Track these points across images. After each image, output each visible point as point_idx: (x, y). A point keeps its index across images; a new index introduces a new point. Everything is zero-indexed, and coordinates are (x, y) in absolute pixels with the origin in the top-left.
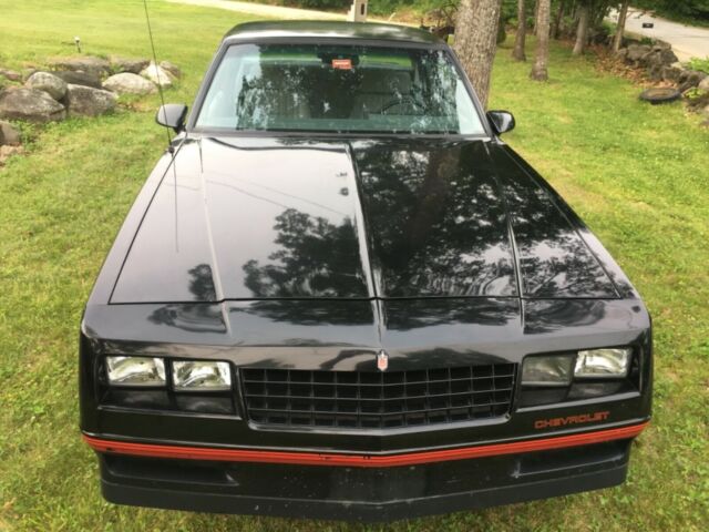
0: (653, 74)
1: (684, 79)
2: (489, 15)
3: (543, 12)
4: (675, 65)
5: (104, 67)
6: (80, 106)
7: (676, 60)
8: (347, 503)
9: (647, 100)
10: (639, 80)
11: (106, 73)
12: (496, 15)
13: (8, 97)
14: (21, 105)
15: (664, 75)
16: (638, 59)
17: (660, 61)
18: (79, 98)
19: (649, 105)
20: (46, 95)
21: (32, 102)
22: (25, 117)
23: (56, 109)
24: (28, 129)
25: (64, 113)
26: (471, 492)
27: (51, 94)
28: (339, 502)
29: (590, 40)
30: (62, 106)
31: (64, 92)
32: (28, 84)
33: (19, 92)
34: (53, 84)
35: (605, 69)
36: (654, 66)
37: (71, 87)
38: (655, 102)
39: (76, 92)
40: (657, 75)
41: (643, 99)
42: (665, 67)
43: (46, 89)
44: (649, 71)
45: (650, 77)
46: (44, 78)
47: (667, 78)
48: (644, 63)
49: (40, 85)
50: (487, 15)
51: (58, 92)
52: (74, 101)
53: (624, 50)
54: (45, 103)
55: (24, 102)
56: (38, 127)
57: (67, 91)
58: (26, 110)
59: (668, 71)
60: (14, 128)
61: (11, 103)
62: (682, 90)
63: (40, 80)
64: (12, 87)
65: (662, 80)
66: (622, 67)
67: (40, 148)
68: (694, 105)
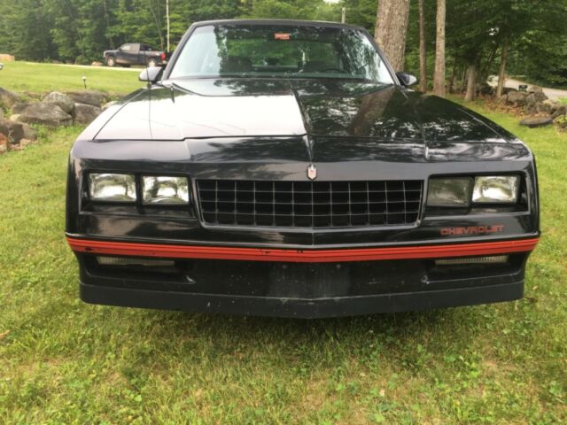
0: (529, 109)
1: (554, 110)
2: (397, 49)
3: (440, 63)
4: (545, 102)
5: (104, 96)
6: (83, 118)
7: (547, 98)
8: (285, 299)
9: (526, 125)
10: (518, 114)
11: (104, 100)
12: (402, 49)
13: (28, 108)
14: (38, 114)
15: (538, 109)
16: (517, 101)
17: (534, 99)
18: (83, 113)
19: (528, 128)
20: (58, 108)
21: (47, 112)
22: (41, 122)
23: (65, 117)
24: (42, 129)
25: (71, 122)
26: (390, 295)
27: (62, 108)
28: (277, 298)
29: (478, 92)
30: (69, 116)
31: (71, 107)
32: (45, 100)
33: (37, 105)
34: (64, 101)
35: (491, 109)
36: (529, 104)
37: (77, 104)
38: (532, 126)
39: (80, 108)
40: (532, 109)
41: (522, 124)
42: (538, 103)
43: (58, 104)
44: (525, 108)
45: (527, 112)
46: (57, 95)
47: (541, 111)
48: (521, 103)
49: (54, 101)
50: (395, 49)
51: (68, 107)
52: (79, 115)
53: (505, 96)
54: (57, 113)
55: (41, 111)
56: (50, 129)
57: (74, 107)
58: (42, 117)
59: (540, 106)
60: (32, 129)
61: (30, 111)
62: (554, 118)
63: (54, 97)
64: (32, 101)
65: (537, 113)
66: (505, 107)
67: (51, 142)
68: (563, 127)
